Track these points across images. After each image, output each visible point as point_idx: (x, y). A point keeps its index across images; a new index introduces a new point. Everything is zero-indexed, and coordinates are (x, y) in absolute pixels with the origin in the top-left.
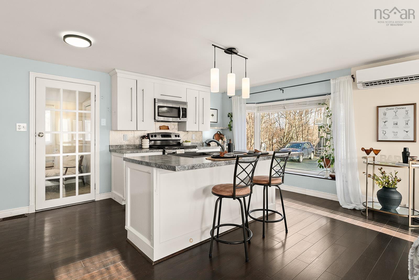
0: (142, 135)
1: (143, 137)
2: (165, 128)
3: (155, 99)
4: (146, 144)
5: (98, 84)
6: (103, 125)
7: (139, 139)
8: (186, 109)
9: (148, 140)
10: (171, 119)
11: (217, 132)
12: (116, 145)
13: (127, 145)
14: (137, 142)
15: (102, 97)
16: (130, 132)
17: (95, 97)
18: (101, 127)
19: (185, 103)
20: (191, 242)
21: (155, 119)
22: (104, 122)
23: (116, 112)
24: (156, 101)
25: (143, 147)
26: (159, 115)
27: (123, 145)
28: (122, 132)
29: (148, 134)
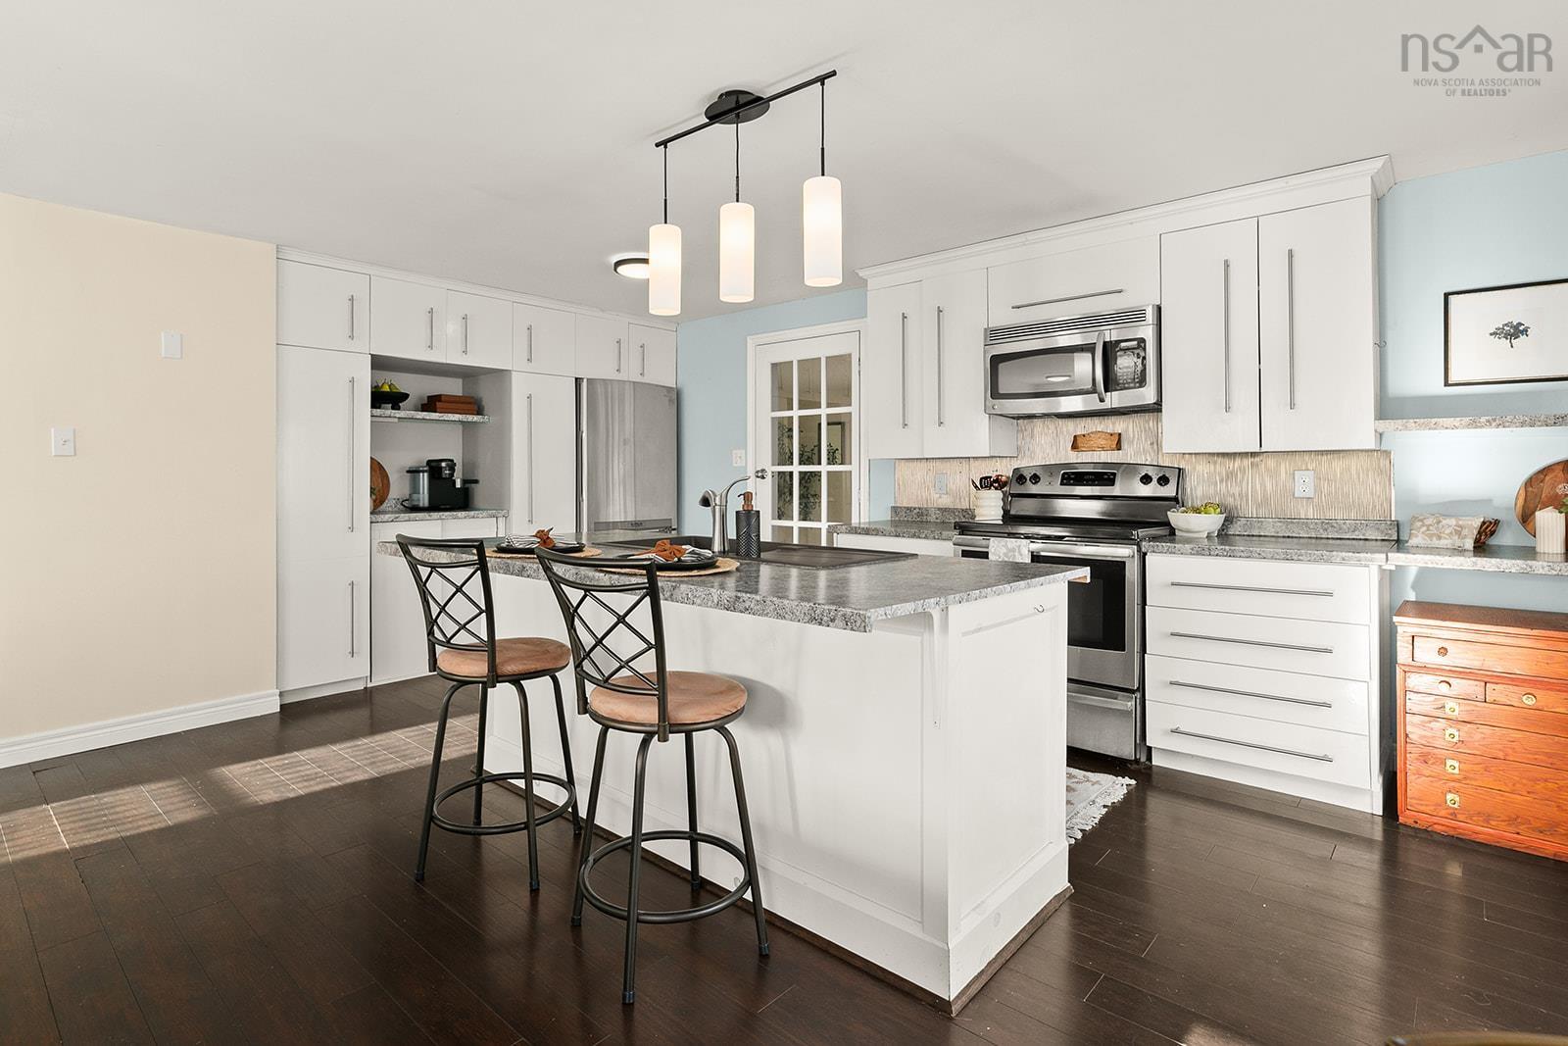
12: (908, 508)
13: (939, 509)
27: (926, 509)
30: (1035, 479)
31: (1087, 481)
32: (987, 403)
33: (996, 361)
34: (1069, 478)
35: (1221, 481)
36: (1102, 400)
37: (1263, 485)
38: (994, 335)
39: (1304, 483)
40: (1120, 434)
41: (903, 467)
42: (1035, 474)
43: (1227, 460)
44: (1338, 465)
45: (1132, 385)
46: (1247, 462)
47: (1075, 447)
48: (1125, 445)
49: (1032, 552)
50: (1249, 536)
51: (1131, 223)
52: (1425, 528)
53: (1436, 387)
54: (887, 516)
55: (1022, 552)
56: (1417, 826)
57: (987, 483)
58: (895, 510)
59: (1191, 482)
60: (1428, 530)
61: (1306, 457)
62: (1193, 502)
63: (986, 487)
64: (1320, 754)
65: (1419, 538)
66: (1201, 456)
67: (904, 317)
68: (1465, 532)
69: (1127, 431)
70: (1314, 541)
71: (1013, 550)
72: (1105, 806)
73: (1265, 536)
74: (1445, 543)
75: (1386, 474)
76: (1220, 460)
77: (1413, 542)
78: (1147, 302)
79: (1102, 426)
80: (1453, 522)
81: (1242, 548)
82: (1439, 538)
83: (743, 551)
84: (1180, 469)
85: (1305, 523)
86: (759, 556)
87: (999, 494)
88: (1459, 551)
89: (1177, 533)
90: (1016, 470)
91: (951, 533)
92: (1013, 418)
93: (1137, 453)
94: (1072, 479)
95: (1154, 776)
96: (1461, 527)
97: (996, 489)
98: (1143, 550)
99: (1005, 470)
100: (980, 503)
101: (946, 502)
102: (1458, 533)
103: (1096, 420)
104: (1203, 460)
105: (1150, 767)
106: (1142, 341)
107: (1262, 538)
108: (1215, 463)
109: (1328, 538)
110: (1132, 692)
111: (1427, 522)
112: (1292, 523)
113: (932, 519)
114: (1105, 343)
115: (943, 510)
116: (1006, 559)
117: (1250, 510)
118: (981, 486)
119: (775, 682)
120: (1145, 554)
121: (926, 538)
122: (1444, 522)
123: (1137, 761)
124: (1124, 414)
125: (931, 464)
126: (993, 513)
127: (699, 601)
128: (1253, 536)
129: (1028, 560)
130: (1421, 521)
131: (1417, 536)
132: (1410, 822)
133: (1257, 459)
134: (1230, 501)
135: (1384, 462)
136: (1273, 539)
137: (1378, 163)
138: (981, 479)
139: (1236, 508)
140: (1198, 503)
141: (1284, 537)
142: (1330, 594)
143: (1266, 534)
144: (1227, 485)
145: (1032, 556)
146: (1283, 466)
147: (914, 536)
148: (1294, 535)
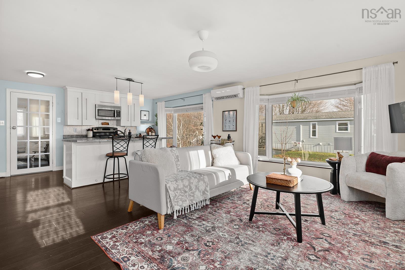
0: (88, 129)
1: (88, 130)
2: (106, 124)
3: (96, 105)
4: (90, 135)
5: (54, 95)
6: (59, 122)
7: (86, 131)
8: (120, 111)
9: (92, 132)
10: (110, 118)
11: (149, 127)
12: (68, 135)
14: (84, 133)
15: (58, 104)
16: (79, 127)
17: (53, 104)
18: (57, 123)
19: (120, 107)
20: (96, 181)
21: (96, 118)
22: (59, 120)
23: (67, 114)
24: (97, 106)
25: (88, 136)
26: (98, 115)
27: (73, 135)
28: (73, 127)
29: (93, 128)
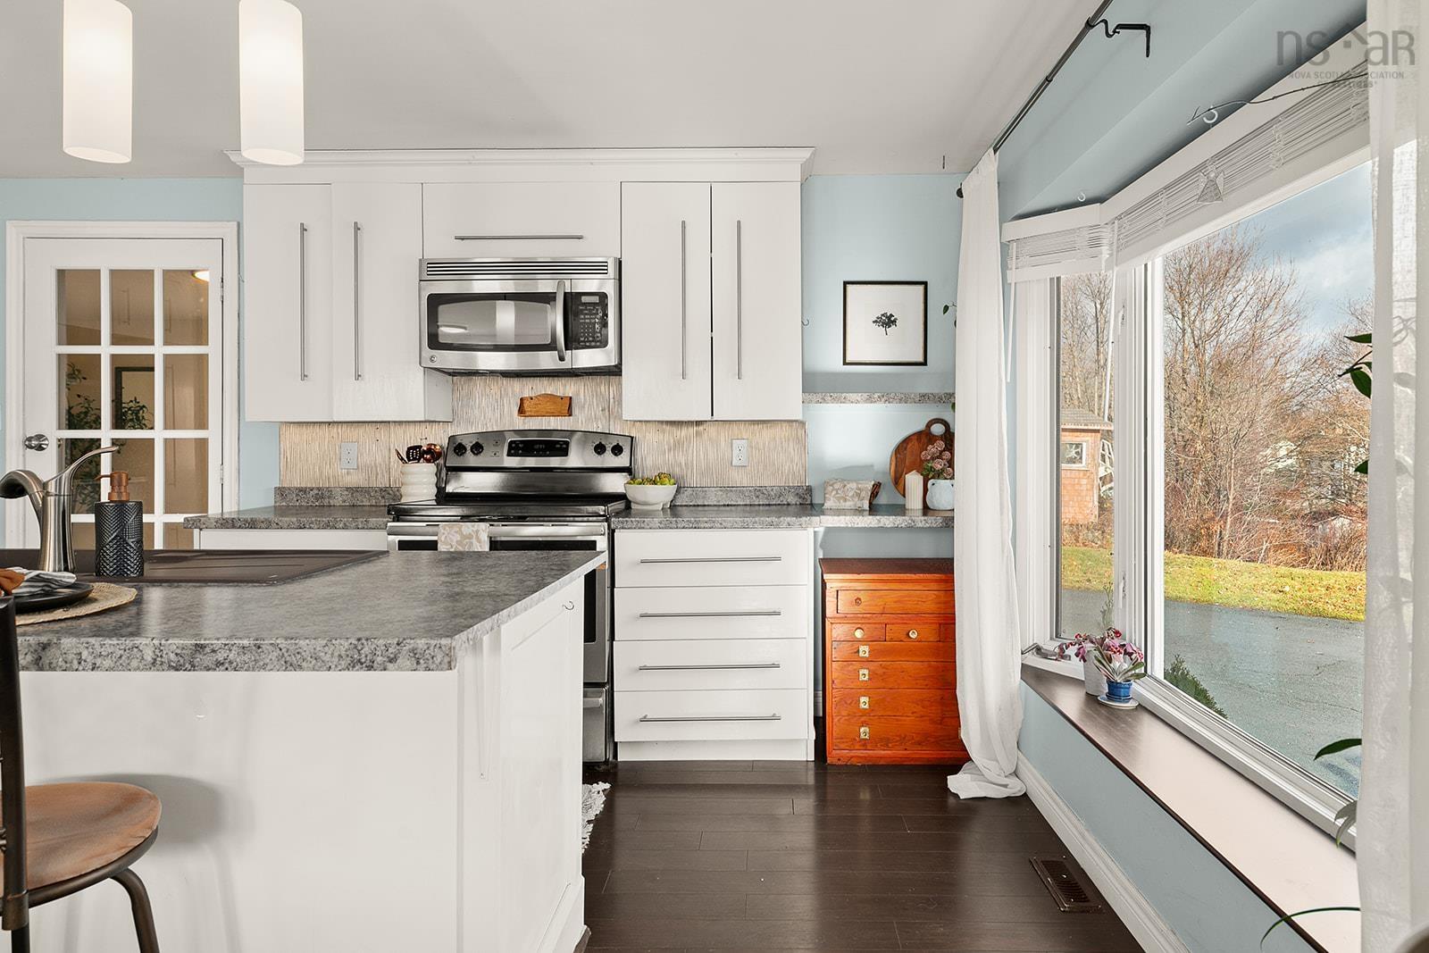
12: (301, 490)
13: (347, 489)
27: (329, 490)
30: (477, 448)
31: (538, 450)
32: (423, 354)
33: (435, 302)
34: (517, 448)
35: (670, 450)
36: (562, 359)
37: (706, 454)
38: (434, 268)
39: (740, 451)
40: (571, 398)
41: (294, 434)
42: (477, 443)
43: (674, 429)
44: (766, 434)
45: (593, 344)
46: (692, 430)
47: (521, 411)
48: (576, 411)
49: (491, 538)
50: (694, 506)
51: (592, 164)
52: (834, 492)
53: (838, 366)
54: (270, 501)
55: (481, 537)
56: (840, 763)
57: (416, 454)
58: (281, 492)
59: (641, 452)
60: (837, 493)
61: (742, 426)
62: (643, 472)
63: (414, 459)
64: (769, 714)
65: (832, 501)
66: (651, 424)
67: (303, 230)
68: (863, 494)
69: (578, 394)
70: (748, 508)
71: (470, 536)
72: (589, 822)
73: (708, 505)
74: (849, 504)
75: (802, 443)
76: (668, 428)
77: (827, 505)
78: (607, 255)
79: (551, 389)
80: (854, 485)
81: (705, 519)
82: (845, 500)
83: (110, 568)
84: (632, 438)
85: (739, 490)
86: (142, 573)
87: (432, 468)
88: (859, 511)
89: (633, 506)
90: (452, 438)
91: (381, 520)
92: (450, 374)
93: (589, 419)
94: (520, 449)
95: (619, 774)
96: (860, 489)
97: (428, 461)
98: (613, 526)
99: (439, 438)
100: (410, 479)
101: (355, 479)
102: (858, 495)
103: (545, 381)
104: (652, 428)
105: (616, 765)
106: (603, 296)
107: (706, 508)
108: (664, 432)
109: (759, 505)
110: (602, 685)
111: (836, 486)
112: (731, 491)
113: (338, 501)
114: (565, 293)
115: (353, 490)
116: (461, 549)
117: (693, 480)
118: (408, 457)
119: (200, 771)
120: (613, 531)
121: (345, 527)
122: (848, 486)
123: (607, 761)
124: (577, 375)
125: (334, 430)
126: (425, 491)
127: (108, 663)
128: (698, 506)
129: (486, 548)
130: (832, 485)
131: (830, 500)
132: (835, 761)
133: (701, 428)
134: (677, 471)
135: (801, 432)
136: (716, 508)
137: (807, 154)
138: (409, 449)
139: (683, 477)
140: (648, 474)
141: (724, 505)
142: (778, 559)
143: (710, 503)
144: (674, 456)
145: (491, 542)
146: (722, 434)
147: (327, 526)
148: (733, 503)
